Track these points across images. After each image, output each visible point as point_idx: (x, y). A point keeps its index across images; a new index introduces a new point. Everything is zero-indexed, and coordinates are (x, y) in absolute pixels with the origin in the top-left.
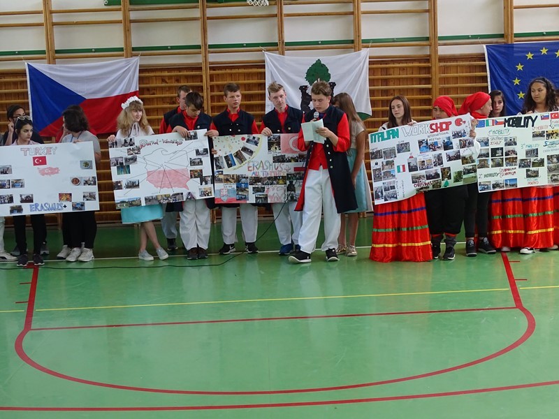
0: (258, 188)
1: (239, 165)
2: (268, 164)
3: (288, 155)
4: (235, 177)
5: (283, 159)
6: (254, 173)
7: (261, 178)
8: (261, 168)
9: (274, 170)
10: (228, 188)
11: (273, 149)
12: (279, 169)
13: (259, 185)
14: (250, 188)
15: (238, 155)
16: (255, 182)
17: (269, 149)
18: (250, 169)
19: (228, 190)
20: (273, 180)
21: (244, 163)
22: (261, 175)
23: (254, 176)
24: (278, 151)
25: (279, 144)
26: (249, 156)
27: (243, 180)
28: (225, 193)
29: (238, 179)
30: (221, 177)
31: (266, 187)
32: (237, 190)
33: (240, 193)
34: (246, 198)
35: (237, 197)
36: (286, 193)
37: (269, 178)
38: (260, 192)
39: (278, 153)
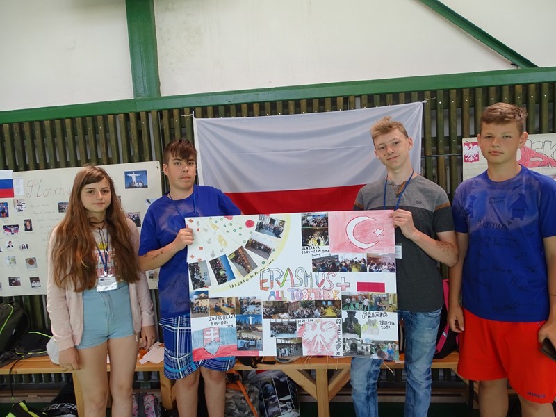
0: (281, 324)
1: (242, 278)
2: (302, 275)
3: (345, 256)
4: (234, 303)
5: (334, 264)
6: (272, 294)
7: (289, 304)
8: (287, 285)
9: (315, 286)
10: (220, 326)
11: (312, 242)
12: (326, 284)
13: (285, 318)
14: (266, 324)
15: (239, 257)
16: (277, 312)
17: (305, 243)
18: (265, 285)
19: (219, 330)
20: (314, 307)
21: (252, 273)
22: (288, 298)
23: (272, 299)
24: (323, 247)
25: (324, 233)
26: (262, 259)
27: (251, 309)
28: (212, 337)
29: (239, 307)
30: (205, 303)
31: (299, 322)
32: (239, 329)
33: (245, 335)
34: (257, 346)
35: (239, 344)
36: (341, 337)
37: (306, 304)
38: (287, 332)
39: (324, 251)
